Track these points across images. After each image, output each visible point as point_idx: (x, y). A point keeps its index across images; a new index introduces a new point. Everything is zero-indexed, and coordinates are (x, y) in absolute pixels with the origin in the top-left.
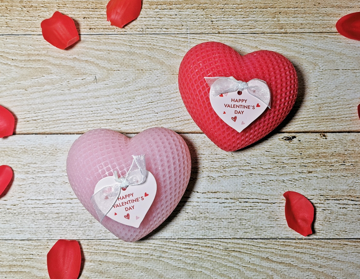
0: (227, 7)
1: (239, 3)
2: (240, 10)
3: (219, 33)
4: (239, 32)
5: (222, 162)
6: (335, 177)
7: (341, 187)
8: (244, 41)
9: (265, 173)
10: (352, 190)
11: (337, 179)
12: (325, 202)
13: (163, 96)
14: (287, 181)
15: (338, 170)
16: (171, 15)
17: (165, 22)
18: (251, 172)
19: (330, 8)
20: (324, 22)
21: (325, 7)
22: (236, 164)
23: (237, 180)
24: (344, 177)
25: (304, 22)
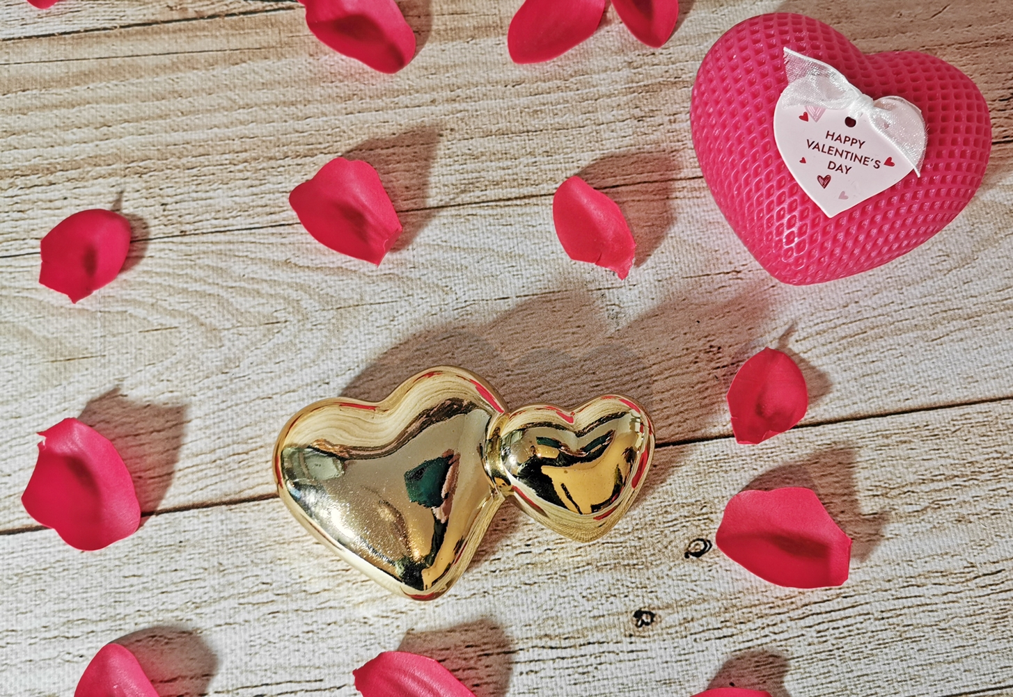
0: (207, 163)
1: (239, 149)
2: (241, 167)
3: (183, 234)
4: (239, 227)
5: (191, 589)
6: (505, 589)
7: (522, 615)
8: (253, 249)
9: (314, 606)
10: (552, 618)
11: (509, 594)
12: (479, 663)
13: (26, 425)
14: (376, 619)
15: (510, 569)
16: (51, 201)
17: (35, 221)
18: (273, 608)
19: (482, 140)
20: (466, 176)
21: (466, 136)
22: (232, 591)
23: (233, 635)
24: (528, 587)
25: (414, 181)
